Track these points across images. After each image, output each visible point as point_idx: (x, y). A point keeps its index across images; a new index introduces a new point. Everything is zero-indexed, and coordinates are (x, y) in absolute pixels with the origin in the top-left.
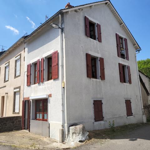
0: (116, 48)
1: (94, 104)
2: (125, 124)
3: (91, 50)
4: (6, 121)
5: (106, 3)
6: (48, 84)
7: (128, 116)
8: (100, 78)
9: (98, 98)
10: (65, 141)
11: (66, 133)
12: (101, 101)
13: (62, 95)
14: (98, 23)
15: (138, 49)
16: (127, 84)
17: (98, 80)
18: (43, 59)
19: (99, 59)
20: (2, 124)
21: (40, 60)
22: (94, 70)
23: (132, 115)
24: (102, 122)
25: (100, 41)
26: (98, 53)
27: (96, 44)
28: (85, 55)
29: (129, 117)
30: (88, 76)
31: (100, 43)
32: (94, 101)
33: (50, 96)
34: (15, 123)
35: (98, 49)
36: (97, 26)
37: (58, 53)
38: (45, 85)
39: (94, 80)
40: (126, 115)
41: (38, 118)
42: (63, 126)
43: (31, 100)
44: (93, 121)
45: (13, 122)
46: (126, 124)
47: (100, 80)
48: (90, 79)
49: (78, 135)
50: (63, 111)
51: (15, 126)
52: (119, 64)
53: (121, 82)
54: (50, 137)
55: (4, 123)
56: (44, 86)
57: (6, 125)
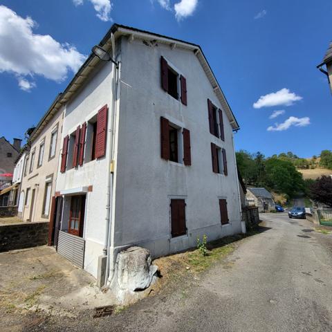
0: (208, 120)
1: (171, 205)
2: (219, 237)
3: (169, 114)
4: (19, 231)
5: (195, 51)
6: (88, 167)
7: (223, 224)
8: (183, 162)
9: (179, 195)
10: (108, 283)
11: (111, 267)
12: (183, 200)
13: (109, 187)
14: (183, 75)
15: (236, 128)
16: (222, 175)
17: (179, 165)
18: (84, 125)
19: (182, 131)
20: (10, 236)
21: (81, 127)
22: (173, 150)
23: (228, 223)
24: (184, 238)
25: (184, 103)
26: (182, 121)
27: (178, 106)
28: (159, 118)
29: (223, 226)
30: (162, 156)
31: (184, 106)
32: (172, 200)
33: (90, 189)
34: (37, 234)
35: (182, 115)
36: (180, 79)
37: (108, 110)
38: (84, 169)
39: (174, 163)
40: (220, 222)
41: (72, 228)
42: (106, 252)
43: (63, 196)
44: (169, 236)
45: (33, 233)
46: (221, 237)
47: (183, 165)
48: (165, 161)
49: (135, 276)
50: (108, 220)
51: (36, 239)
52: (212, 143)
53: (214, 171)
54: (85, 268)
55: (13, 234)
56: (83, 172)
57: (19, 239)
